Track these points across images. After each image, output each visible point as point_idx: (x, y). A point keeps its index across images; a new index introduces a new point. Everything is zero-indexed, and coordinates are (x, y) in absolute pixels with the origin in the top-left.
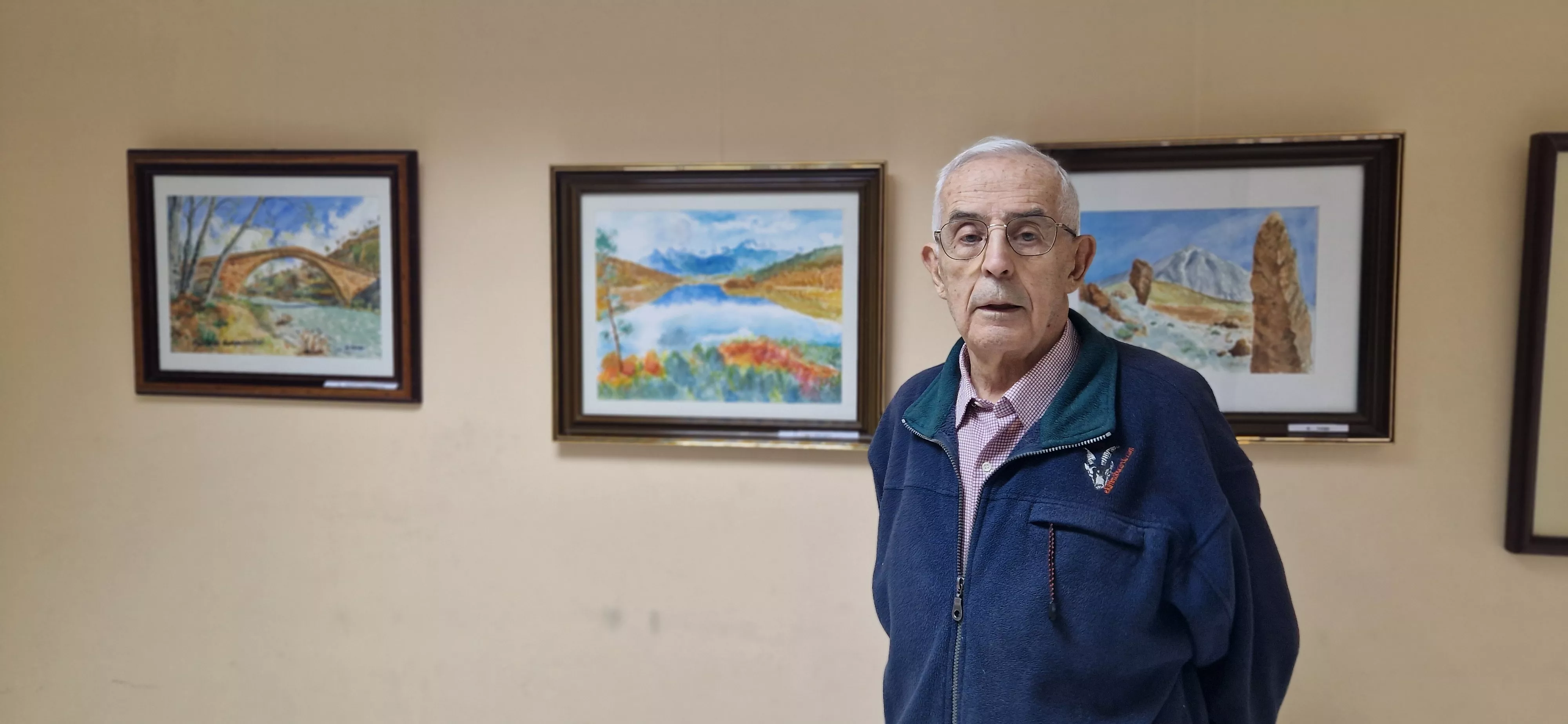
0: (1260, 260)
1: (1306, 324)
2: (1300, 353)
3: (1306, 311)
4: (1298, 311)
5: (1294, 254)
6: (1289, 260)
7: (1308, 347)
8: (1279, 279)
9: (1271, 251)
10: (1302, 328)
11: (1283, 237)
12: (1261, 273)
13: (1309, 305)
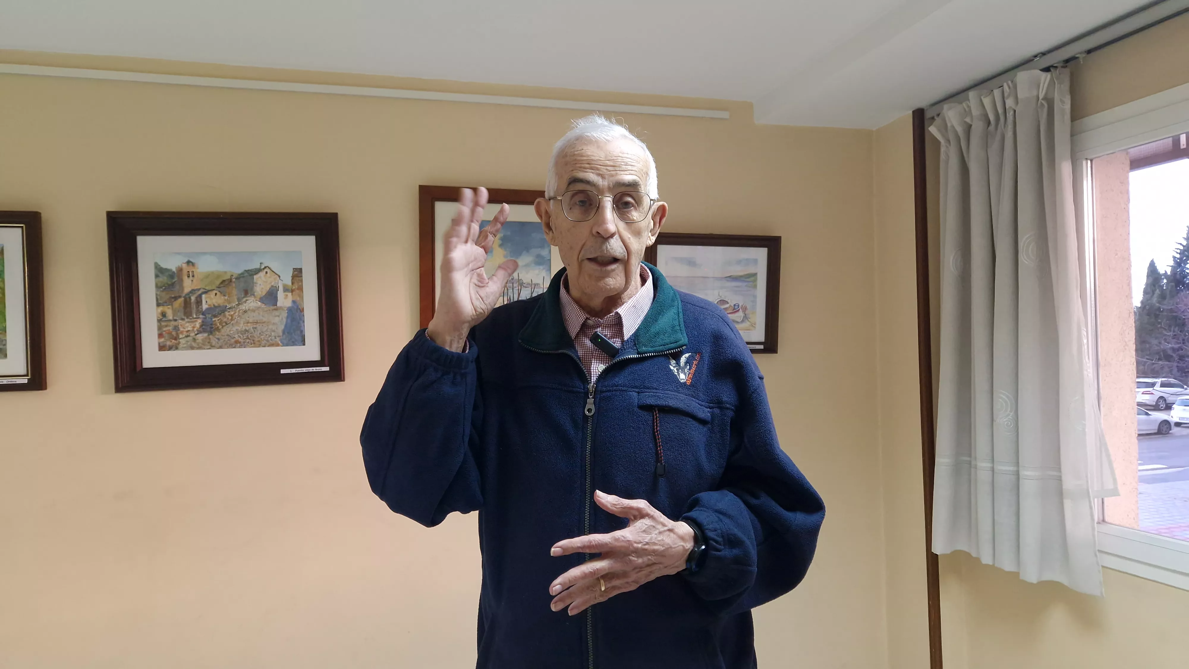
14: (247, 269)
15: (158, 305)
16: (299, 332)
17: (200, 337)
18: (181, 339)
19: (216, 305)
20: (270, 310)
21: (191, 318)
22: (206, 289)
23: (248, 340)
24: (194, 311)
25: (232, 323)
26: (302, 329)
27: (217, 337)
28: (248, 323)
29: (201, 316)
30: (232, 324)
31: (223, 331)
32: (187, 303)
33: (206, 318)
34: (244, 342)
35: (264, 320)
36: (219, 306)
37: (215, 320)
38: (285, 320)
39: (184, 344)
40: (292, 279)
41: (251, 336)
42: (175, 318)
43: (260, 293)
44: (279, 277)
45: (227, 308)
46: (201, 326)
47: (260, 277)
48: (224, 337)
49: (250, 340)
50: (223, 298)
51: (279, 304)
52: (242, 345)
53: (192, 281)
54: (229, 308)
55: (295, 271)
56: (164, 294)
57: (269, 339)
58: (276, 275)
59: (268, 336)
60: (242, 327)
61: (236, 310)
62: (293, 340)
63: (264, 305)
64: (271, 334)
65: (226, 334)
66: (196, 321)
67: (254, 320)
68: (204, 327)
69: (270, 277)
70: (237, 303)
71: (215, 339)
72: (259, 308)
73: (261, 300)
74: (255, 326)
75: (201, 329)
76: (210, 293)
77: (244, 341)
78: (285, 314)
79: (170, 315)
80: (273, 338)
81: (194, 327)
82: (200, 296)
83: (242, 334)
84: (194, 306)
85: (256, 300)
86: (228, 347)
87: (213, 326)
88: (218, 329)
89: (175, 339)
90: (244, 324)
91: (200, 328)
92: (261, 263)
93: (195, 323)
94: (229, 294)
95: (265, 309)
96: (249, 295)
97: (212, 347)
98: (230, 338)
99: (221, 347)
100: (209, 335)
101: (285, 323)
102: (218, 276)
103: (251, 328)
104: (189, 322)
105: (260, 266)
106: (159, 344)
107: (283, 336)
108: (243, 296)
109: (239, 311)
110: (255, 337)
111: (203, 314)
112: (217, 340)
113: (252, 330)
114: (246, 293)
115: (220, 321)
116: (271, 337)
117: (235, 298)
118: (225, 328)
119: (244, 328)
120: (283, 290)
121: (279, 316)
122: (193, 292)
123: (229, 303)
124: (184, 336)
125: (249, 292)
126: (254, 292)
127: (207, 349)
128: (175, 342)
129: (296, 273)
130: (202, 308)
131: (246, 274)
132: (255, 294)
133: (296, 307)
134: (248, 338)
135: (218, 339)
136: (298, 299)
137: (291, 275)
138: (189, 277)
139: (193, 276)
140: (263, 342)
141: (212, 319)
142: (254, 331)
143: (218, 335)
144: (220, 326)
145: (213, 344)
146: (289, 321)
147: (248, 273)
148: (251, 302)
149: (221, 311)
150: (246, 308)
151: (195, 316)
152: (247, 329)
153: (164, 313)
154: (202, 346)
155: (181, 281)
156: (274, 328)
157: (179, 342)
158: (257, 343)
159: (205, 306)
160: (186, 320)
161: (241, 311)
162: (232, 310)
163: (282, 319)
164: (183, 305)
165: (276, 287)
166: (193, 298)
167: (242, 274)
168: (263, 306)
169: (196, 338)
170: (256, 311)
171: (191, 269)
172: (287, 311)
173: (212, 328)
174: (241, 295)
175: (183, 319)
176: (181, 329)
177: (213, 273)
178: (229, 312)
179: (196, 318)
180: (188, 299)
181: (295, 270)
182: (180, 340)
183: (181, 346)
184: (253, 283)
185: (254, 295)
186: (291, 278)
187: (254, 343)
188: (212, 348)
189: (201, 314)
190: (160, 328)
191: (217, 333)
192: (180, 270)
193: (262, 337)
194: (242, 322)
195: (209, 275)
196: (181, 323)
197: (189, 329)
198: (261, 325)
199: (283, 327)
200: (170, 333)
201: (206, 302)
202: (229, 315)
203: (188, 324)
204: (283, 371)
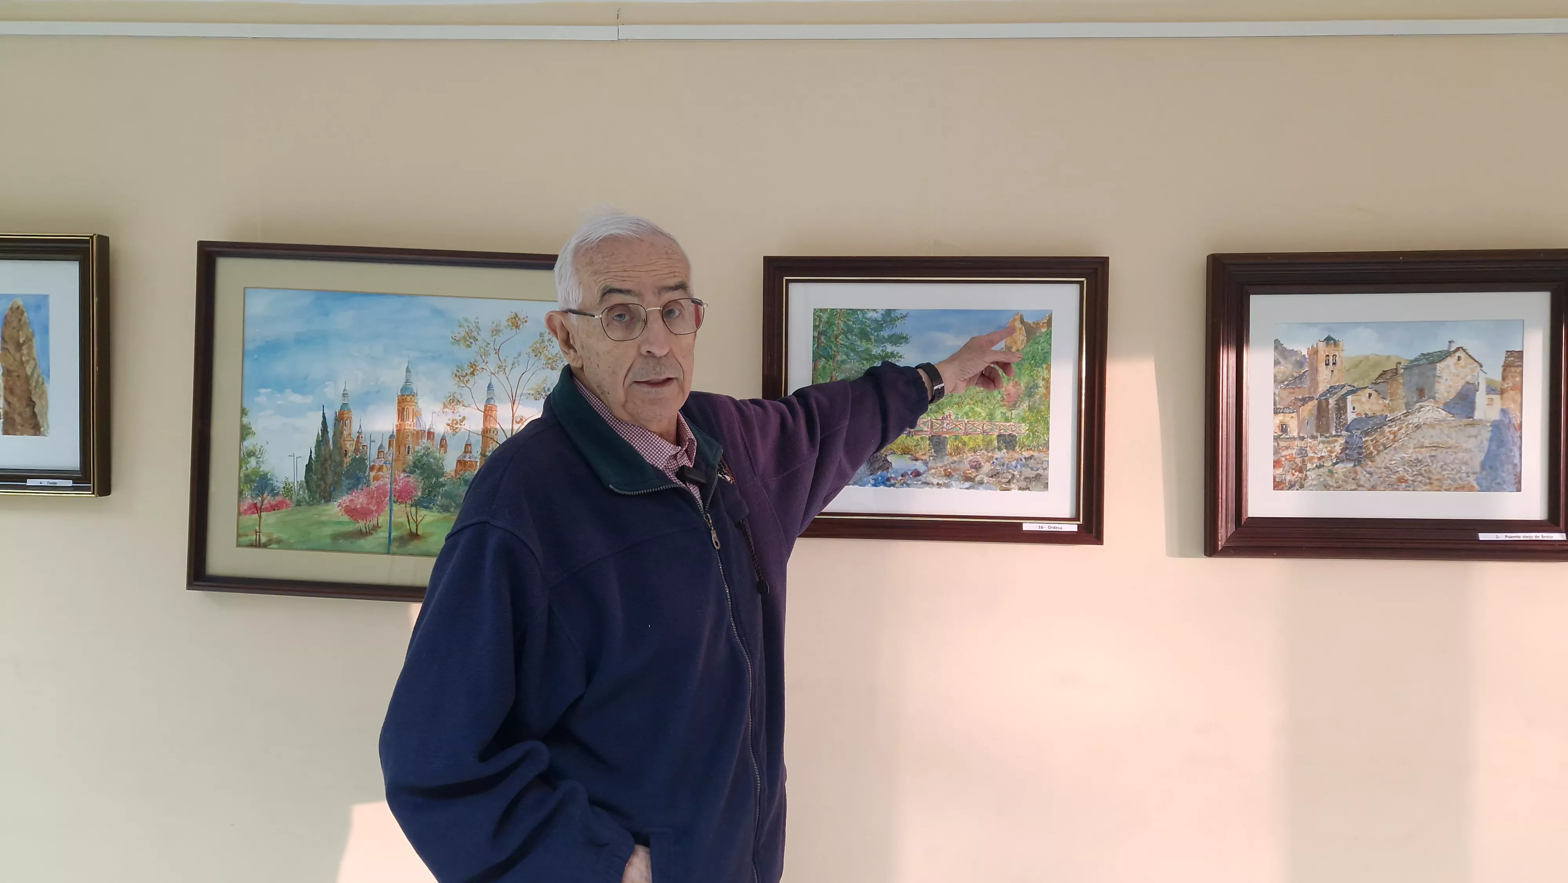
0: (6, 339)
1: (43, 395)
2: (39, 417)
3: (43, 383)
4: (37, 382)
5: (33, 335)
6: (29, 340)
7: (46, 414)
8: (22, 355)
9: (15, 331)
10: (40, 397)
11: (23, 319)
12: (7, 349)
13: (45, 377)
14: (1425, 352)
15: (1276, 412)
16: (1510, 467)
17: (1341, 468)
18: (1307, 471)
19: (1370, 414)
20: (1461, 425)
21: (1328, 435)
22: (1354, 387)
23: (1420, 478)
24: (1333, 425)
25: (1393, 446)
26: (1517, 461)
27: (1368, 469)
28: (1422, 447)
29: (1344, 433)
30: (1395, 449)
31: (1378, 459)
32: (1321, 411)
33: (1351, 436)
34: (1413, 481)
35: (1451, 442)
36: (1374, 416)
37: (1367, 441)
38: (1486, 444)
39: (1313, 480)
40: (1504, 370)
41: (1425, 470)
42: (1301, 435)
43: (1446, 395)
44: (1481, 366)
45: (1388, 419)
46: (1343, 450)
47: (1448, 366)
48: (1380, 471)
49: (1424, 477)
50: (1381, 402)
51: (1478, 415)
52: (1409, 487)
53: (1332, 371)
54: (1392, 421)
55: (1508, 357)
56: (1285, 394)
57: (1457, 477)
58: (1475, 362)
59: (1454, 472)
60: (1410, 453)
61: (1404, 423)
62: (1499, 480)
63: (1451, 416)
64: (1461, 468)
65: (1383, 465)
66: (1336, 441)
67: (1433, 443)
68: (1347, 451)
69: (1463, 367)
70: (1405, 411)
71: (1365, 473)
72: (1440, 422)
73: (1448, 407)
74: (1433, 453)
75: (1343, 455)
76: (1359, 393)
77: (1413, 479)
78: (1486, 434)
79: (1294, 431)
80: (1464, 475)
81: (1331, 452)
82: (1343, 398)
83: (1410, 466)
84: (1333, 415)
85: (1438, 408)
86: (1386, 488)
87: (1364, 451)
88: (1370, 456)
89: (1300, 471)
90: (1415, 448)
91: (1340, 453)
92: (1449, 342)
93: (1333, 445)
94: (1391, 397)
95: (1454, 424)
96: (1426, 397)
97: (1359, 486)
98: (1390, 472)
99: (1373, 488)
100: (1355, 466)
101: (1486, 450)
102: (1376, 365)
103: (1428, 454)
104: (1323, 442)
105: (1450, 347)
106: (1274, 478)
107: (1481, 473)
108: (1415, 399)
109: (1407, 426)
110: (1433, 474)
111: (1347, 430)
112: (1367, 475)
113: (1429, 460)
114: (1421, 393)
115: (1374, 441)
116: (1460, 474)
117: (1402, 402)
118: (1382, 455)
119: (1414, 456)
120: (1487, 391)
121: (1476, 437)
122: (1331, 390)
123: (1392, 411)
124: (1315, 465)
125: (1426, 392)
126: (1435, 393)
127: (1351, 490)
128: (1300, 475)
129: (1512, 359)
130: (1346, 419)
131: (1424, 361)
132: (1437, 396)
133: (1507, 421)
134: (1421, 474)
135: (1370, 473)
136: (1512, 406)
137: (1502, 363)
138: (1327, 365)
139: (1334, 364)
140: (1445, 482)
141: (1361, 438)
142: (1432, 462)
143: (1371, 467)
144: (1373, 450)
145: (1362, 483)
146: (1494, 447)
147: (1427, 359)
148: (1429, 410)
149: (1377, 424)
150: (1421, 420)
151: (1334, 433)
152: (1420, 458)
153: (1284, 426)
154: (1344, 483)
155: (1315, 370)
156: (1466, 457)
157: (1306, 475)
158: (1436, 483)
159: (1351, 416)
160: (1320, 439)
161: (1410, 426)
162: (1395, 424)
163: (1482, 442)
164: (1315, 412)
165: (1472, 384)
166: (1332, 402)
167: (1416, 360)
168: (1448, 419)
169: (1334, 471)
170: (1438, 427)
171: (1331, 351)
172: (1490, 429)
173: (1360, 454)
174: (1413, 397)
175: (1314, 437)
176: (1311, 454)
177: (1367, 358)
178: (1390, 427)
179: (1335, 436)
180: (1324, 405)
181: (1510, 353)
182: (1308, 473)
183: (1308, 483)
184: (1434, 376)
185: (1434, 398)
186: (1501, 369)
187: (1431, 484)
188: (1360, 488)
189: (1344, 429)
190: (1276, 451)
191: (1370, 463)
192: (1315, 352)
193: (1444, 473)
194: (1412, 446)
195: (1361, 361)
196: (1311, 443)
197: (1323, 454)
198: (1444, 451)
199: (1482, 456)
200: (1292, 460)
201: (1354, 408)
202: (1390, 432)
203: (1321, 446)
204: (1483, 536)
